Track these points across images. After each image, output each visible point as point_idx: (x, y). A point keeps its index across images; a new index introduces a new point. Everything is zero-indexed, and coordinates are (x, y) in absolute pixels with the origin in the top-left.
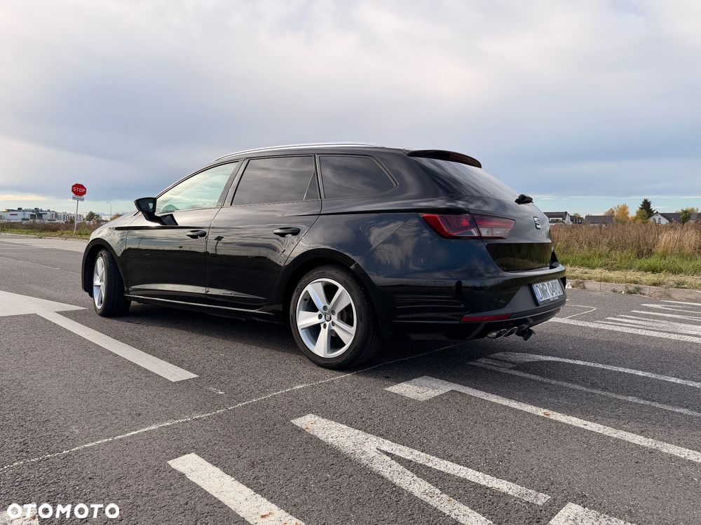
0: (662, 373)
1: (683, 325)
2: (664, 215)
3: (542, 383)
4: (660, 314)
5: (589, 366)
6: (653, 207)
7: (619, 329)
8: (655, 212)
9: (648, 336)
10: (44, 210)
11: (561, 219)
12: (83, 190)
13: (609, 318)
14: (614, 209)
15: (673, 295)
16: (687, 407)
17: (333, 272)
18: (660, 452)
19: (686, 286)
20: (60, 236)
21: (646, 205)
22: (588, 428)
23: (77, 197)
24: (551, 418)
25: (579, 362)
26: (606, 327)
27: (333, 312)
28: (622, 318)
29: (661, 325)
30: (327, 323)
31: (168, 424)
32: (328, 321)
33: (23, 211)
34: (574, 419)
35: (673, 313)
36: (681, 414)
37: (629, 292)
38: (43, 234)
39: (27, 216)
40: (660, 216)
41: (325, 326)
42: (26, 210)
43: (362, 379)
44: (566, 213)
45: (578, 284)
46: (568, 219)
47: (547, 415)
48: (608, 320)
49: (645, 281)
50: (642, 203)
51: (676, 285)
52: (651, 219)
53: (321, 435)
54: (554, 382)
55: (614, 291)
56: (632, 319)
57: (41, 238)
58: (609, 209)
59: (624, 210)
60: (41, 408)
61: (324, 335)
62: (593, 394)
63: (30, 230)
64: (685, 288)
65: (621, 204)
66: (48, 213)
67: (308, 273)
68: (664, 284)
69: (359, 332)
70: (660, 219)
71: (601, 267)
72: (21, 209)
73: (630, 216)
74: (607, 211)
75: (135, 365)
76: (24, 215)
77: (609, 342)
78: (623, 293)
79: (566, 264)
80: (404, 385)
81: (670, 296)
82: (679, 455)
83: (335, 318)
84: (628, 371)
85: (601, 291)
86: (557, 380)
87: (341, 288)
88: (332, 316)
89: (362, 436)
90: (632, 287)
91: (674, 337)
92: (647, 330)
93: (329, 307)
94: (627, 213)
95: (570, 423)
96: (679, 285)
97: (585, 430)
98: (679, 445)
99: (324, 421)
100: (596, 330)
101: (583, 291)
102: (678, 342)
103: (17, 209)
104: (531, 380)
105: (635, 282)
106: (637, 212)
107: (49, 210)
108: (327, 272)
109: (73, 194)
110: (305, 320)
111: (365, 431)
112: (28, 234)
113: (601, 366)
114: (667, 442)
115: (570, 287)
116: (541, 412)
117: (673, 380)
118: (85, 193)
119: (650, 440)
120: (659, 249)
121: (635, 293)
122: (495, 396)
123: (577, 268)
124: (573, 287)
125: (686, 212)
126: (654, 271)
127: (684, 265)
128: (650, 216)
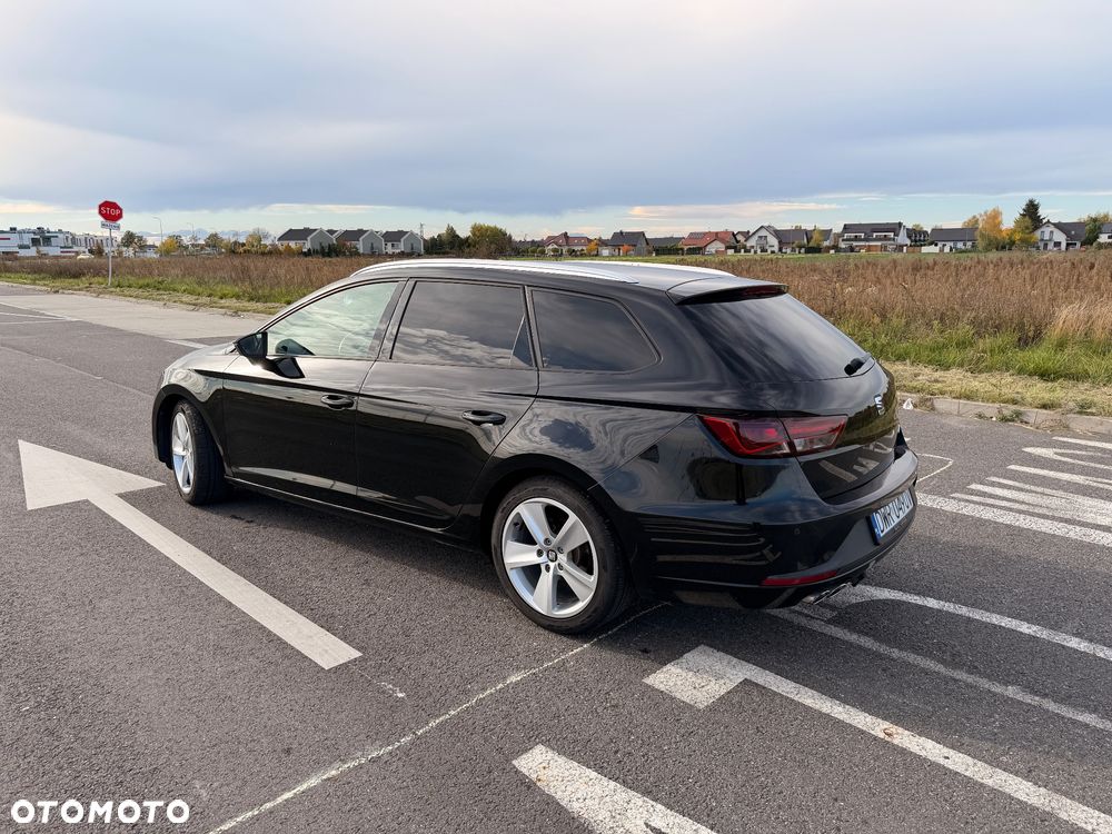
0: (1055, 627)
1: (1088, 502)
2: (1059, 226)
3: (878, 656)
4: (1052, 474)
5: (947, 612)
6: (1042, 212)
7: (987, 514)
8: (1044, 221)
9: (1035, 532)
10: (52, 230)
11: (892, 235)
12: (118, 212)
13: (973, 486)
14: (978, 217)
15: (1072, 425)
16: (1095, 711)
17: (560, 491)
18: (1058, 819)
19: (1094, 411)
20: (88, 289)
21: (1032, 209)
22: (949, 764)
23: (108, 223)
24: (896, 742)
25: (932, 603)
26: (968, 510)
27: (560, 550)
28: (993, 484)
29: (1054, 502)
30: (552, 565)
31: (334, 772)
32: (552, 561)
33: (20, 232)
34: (930, 744)
35: (1071, 469)
36: (1087, 726)
37: (1004, 420)
38: (58, 283)
39: (27, 242)
40: (1052, 228)
41: (548, 568)
42: (24, 232)
43: (607, 655)
44: (900, 224)
45: (923, 402)
46: (903, 233)
47: (889, 735)
48: (973, 493)
49: (1030, 400)
50: (1024, 207)
51: (1077, 409)
52: (1038, 234)
53: (562, 794)
54: (895, 653)
55: (980, 416)
56: (1009, 487)
57: (57, 292)
58: (970, 217)
59: (995, 217)
60: (141, 739)
61: (546, 580)
62: (956, 680)
63: (36, 276)
64: (1093, 414)
65: (990, 209)
66: (60, 236)
67: (520, 486)
68: (1060, 406)
69: (602, 587)
70: (1052, 232)
71: (961, 365)
72: (15, 229)
73: (1003, 228)
74: (966, 220)
75: (262, 628)
76: (21, 238)
77: (975, 548)
78: (994, 419)
79: (905, 360)
80: (673, 669)
81: (1067, 427)
82: (1084, 826)
83: (563, 558)
84: (1006, 622)
85: (959, 415)
86: (901, 649)
87: (573, 518)
88: (559, 556)
89: (622, 794)
90: (1009, 410)
91: (1075, 533)
92: (1032, 514)
93: (555, 541)
94: (1000, 223)
95: (923, 753)
96: (1084, 409)
97: (947, 771)
98: (1083, 800)
99: (561, 760)
100: (956, 518)
101: (931, 417)
102: (1080, 546)
103: (8, 229)
104: (860, 648)
105: (1015, 402)
106: (1017, 222)
107: (60, 231)
108: (551, 489)
109: (102, 219)
110: (516, 556)
111: (624, 783)
112: (34, 284)
113: (964, 611)
114: (1066, 794)
115: (911, 407)
116: (877, 727)
117: (1074, 643)
118: (120, 216)
119: (1042, 790)
120: (1054, 333)
121: (1013, 421)
122: (811, 692)
123: (921, 368)
124: (915, 406)
125: (1095, 220)
126: (1045, 375)
127: (1092, 364)
128: (1036, 228)
